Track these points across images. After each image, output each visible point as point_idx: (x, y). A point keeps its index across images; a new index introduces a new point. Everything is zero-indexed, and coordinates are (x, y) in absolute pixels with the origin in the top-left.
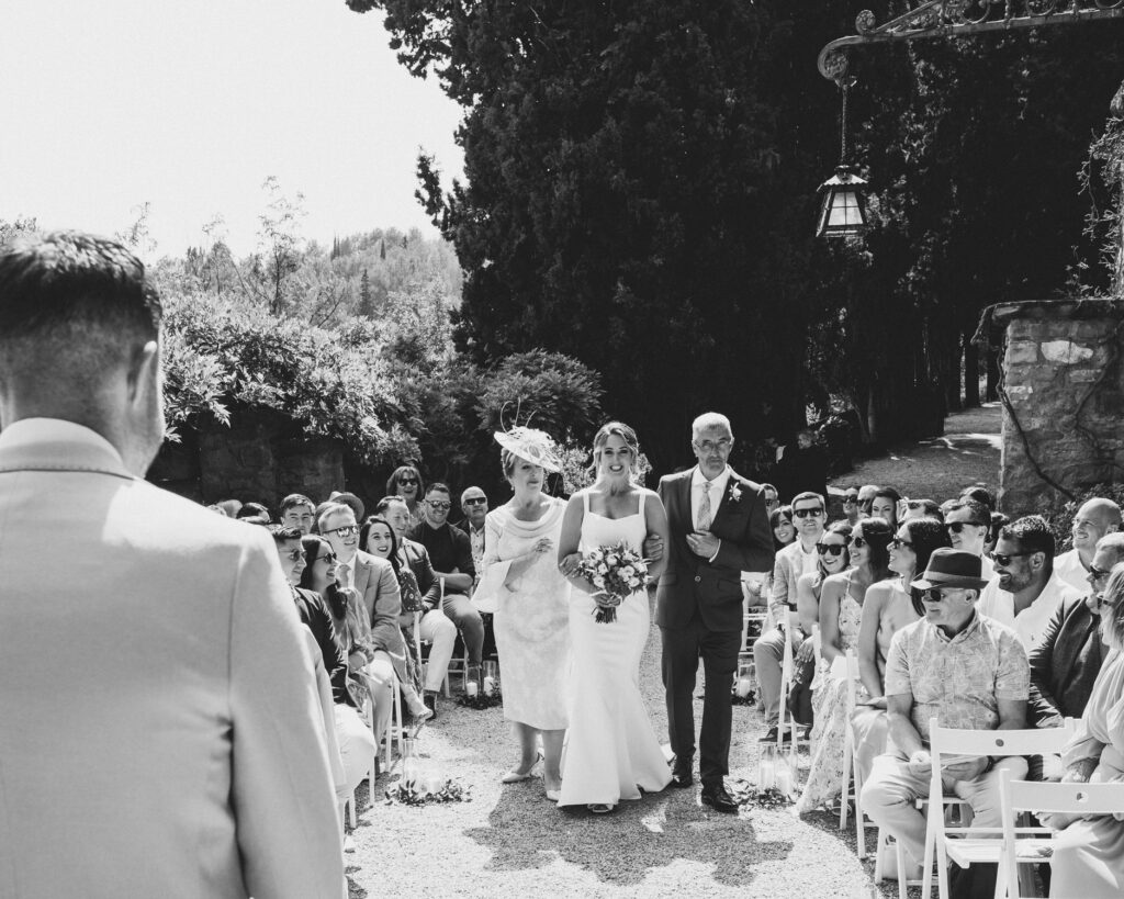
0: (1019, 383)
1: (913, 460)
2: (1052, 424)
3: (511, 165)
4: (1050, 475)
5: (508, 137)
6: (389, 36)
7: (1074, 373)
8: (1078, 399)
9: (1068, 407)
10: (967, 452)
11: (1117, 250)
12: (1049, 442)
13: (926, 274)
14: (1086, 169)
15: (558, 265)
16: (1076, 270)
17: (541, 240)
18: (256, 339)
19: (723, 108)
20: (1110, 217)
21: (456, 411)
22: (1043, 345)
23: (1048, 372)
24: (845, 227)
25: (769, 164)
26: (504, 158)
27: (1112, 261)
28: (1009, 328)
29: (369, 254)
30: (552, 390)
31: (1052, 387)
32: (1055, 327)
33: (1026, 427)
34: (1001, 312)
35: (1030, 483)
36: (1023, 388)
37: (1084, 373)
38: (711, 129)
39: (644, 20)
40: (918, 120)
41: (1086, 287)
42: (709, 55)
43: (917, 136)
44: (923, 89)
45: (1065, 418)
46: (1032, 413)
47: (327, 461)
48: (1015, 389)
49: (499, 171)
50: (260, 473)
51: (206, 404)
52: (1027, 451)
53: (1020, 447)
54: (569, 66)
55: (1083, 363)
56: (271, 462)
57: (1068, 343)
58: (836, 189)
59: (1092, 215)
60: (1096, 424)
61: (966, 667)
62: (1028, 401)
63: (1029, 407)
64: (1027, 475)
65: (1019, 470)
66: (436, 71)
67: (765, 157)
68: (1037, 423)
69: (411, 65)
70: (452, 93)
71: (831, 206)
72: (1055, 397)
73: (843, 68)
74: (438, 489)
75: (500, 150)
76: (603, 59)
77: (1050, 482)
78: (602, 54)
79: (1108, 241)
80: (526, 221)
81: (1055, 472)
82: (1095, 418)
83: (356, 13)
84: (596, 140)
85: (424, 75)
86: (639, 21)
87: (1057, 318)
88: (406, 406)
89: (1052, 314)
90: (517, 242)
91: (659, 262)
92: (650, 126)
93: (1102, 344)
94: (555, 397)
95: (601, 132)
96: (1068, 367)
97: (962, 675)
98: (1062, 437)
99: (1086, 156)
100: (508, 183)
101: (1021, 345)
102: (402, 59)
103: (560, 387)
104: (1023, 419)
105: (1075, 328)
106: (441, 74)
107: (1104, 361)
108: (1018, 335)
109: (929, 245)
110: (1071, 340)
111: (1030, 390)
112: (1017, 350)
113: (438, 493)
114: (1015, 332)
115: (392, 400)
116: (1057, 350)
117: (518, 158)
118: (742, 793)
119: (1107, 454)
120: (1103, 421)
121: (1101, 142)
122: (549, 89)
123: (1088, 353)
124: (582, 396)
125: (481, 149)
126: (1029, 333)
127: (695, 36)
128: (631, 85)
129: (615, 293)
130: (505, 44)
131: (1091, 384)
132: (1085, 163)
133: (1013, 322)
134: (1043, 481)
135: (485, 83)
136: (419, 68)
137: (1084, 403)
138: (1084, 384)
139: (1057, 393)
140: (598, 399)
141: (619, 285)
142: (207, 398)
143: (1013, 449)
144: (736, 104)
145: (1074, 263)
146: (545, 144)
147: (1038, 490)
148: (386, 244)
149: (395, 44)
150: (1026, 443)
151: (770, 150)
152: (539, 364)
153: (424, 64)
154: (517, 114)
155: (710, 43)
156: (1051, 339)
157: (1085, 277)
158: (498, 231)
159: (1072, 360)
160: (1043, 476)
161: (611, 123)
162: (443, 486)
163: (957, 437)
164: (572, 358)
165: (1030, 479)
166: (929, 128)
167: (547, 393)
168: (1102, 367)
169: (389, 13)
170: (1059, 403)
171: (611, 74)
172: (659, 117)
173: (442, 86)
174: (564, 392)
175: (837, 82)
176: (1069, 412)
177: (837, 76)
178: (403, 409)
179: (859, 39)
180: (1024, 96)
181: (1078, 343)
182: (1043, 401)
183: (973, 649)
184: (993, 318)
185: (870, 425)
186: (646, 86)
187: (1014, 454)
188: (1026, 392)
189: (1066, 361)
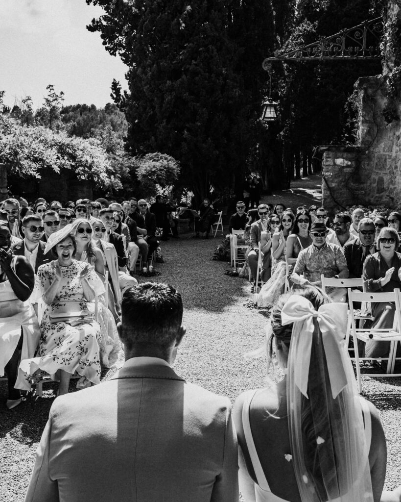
0: (328, 172)
1: (281, 197)
2: (338, 186)
3: (148, 88)
4: (338, 202)
5: (147, 78)
6: (102, 40)
7: (345, 169)
8: (347, 178)
9: (343, 180)
10: (298, 195)
11: (357, 131)
12: (337, 191)
13: (287, 133)
14: (347, 105)
15: (164, 124)
16: (344, 136)
17: (158, 114)
18: (63, 144)
19: (221, 74)
20: (355, 121)
21: (128, 173)
22: (335, 160)
23: (337, 169)
24: (271, 118)
25: (237, 94)
26: (145, 85)
27: (356, 134)
28: (324, 154)
29: (75, 113)
30: (164, 167)
31: (338, 173)
32: (339, 154)
33: (330, 186)
34: (322, 148)
35: (332, 204)
36: (329, 173)
37: (348, 169)
38: (218, 81)
39: (195, 43)
40: (284, 82)
41: (348, 142)
42: (217, 56)
43: (283, 87)
44: (286, 73)
45: (343, 183)
46: (332, 182)
47: (87, 188)
48: (327, 174)
49: (143, 89)
50: (62, 192)
51: (51, 165)
52: (331, 194)
53: (328, 193)
54: (168, 56)
55: (348, 166)
56: (66, 188)
57: (343, 159)
58: (267, 105)
59: (349, 119)
60: (352, 186)
61: (326, 258)
62: (331, 177)
63: (331, 180)
64: (331, 202)
65: (328, 200)
66: (119, 53)
67: (236, 92)
68: (334, 185)
69: (111, 51)
70: (125, 62)
71: (266, 110)
72: (339, 176)
73: (270, 67)
74: (133, 199)
75: (143, 83)
76: (181, 55)
77: (338, 204)
78: (180, 53)
79: (355, 128)
80: (153, 108)
81: (339, 201)
82: (352, 184)
83: (90, 32)
84: (179, 81)
85: (115, 55)
86: (193, 43)
87: (340, 151)
88: (115, 170)
89: (338, 150)
90: (149, 114)
91: (199, 124)
92: (197, 78)
93: (354, 160)
94: (165, 170)
95: (180, 80)
96: (343, 167)
97: (325, 261)
98: (341, 190)
99: (347, 101)
100: (147, 94)
101: (328, 159)
102: (107, 49)
103: (167, 166)
104: (329, 183)
105: (345, 155)
106: (121, 55)
107: (354, 166)
108: (327, 156)
109: (288, 124)
110: (344, 158)
111: (331, 174)
112: (327, 161)
113: (133, 201)
114: (327, 155)
115: (110, 168)
116: (339, 161)
117: (150, 86)
118: (248, 304)
119: (356, 196)
120: (354, 185)
121: (351, 97)
122: (161, 64)
123: (350, 163)
124: (174, 169)
125: (136, 81)
126: (331, 155)
127: (213, 50)
128: (190, 64)
129: (183, 134)
130: (145, 47)
131: (351, 173)
132: (347, 103)
133: (326, 152)
134: (335, 204)
135: (138, 59)
136: (113, 52)
137: (348, 179)
138: (348, 173)
139: (340, 176)
140: (180, 170)
141: (185, 131)
142: (51, 163)
143: (326, 193)
144: (226, 73)
145: (344, 135)
146: (160, 82)
147: (335, 206)
148: (82, 110)
149: (104, 43)
150: (330, 191)
151: (237, 89)
152: (158, 157)
153: (115, 51)
154: (151, 71)
155: (218, 53)
156: (338, 158)
157: (347, 139)
158: (142, 110)
159: (345, 165)
160: (335, 202)
161: (184, 77)
162: (135, 199)
163: (295, 189)
164: (170, 156)
165: (332, 203)
166: (287, 85)
167: (162, 168)
168: (354, 168)
169: (102, 33)
170: (341, 179)
171: (183, 60)
172: (200, 76)
173: (122, 59)
174: (168, 168)
175: (268, 71)
176: (344, 182)
177: (268, 69)
178: (114, 171)
179: (275, 59)
180: (319, 78)
181: (346, 160)
182: (336, 178)
183: (327, 252)
184: (319, 150)
185: (266, 184)
186: (196, 65)
187: (327, 195)
188: (330, 175)
189: (342, 165)
